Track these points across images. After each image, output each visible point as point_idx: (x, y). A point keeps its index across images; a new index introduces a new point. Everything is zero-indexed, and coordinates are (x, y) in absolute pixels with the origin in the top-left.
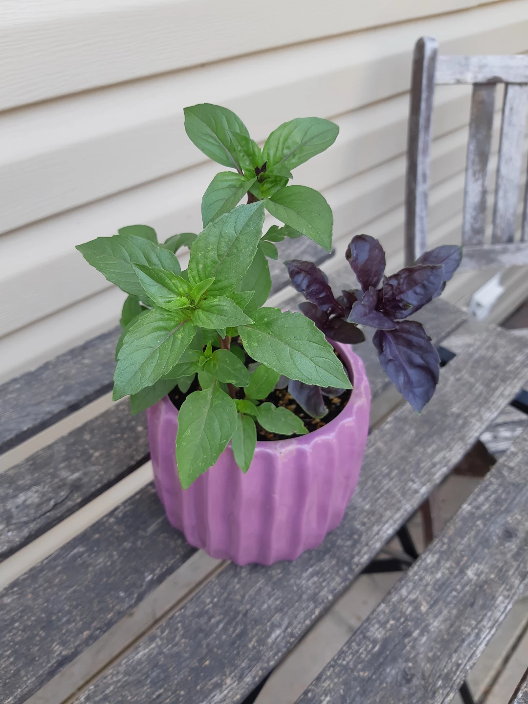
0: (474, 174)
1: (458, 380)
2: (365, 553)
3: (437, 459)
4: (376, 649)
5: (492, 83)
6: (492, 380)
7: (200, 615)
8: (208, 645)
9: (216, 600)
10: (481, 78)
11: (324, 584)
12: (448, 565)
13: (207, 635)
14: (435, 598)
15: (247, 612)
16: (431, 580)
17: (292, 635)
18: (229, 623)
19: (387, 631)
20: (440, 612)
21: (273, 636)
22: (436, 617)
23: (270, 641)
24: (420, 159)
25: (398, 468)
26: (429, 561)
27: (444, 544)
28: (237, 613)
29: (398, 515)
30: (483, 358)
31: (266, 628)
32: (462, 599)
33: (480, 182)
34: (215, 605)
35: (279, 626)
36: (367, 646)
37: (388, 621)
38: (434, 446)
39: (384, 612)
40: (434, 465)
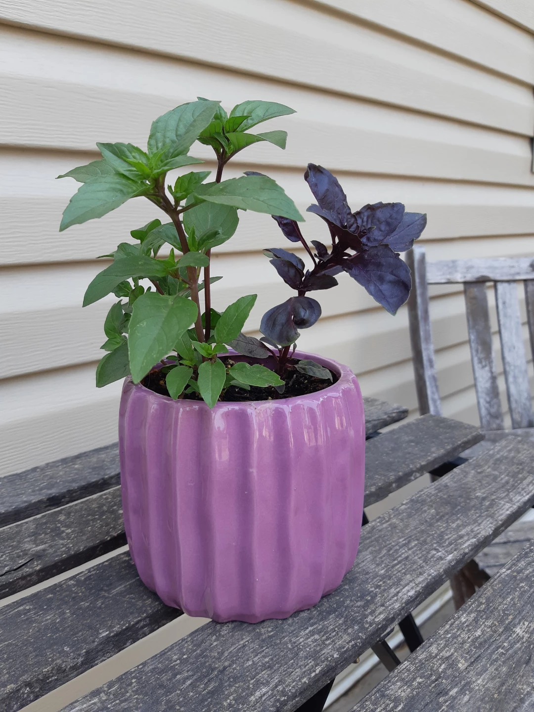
0: (480, 362)
1: (480, 473)
2: (380, 614)
3: (463, 532)
4: (400, 708)
5: (482, 281)
6: (519, 473)
7: (162, 672)
8: (168, 702)
9: (185, 657)
10: (470, 277)
11: (327, 642)
12: (489, 623)
13: (169, 691)
14: (476, 655)
15: (225, 668)
16: (469, 638)
17: (283, 693)
18: (200, 679)
19: (413, 690)
20: (485, 670)
21: (258, 694)
22: (479, 674)
23: (252, 698)
24: (423, 346)
25: (417, 540)
26: (463, 620)
27: (482, 603)
28: (213, 670)
29: (420, 579)
30: (506, 458)
31: (248, 686)
32: (512, 656)
33: (487, 368)
34: (183, 662)
35: (267, 683)
36: (388, 705)
37: (415, 679)
38: (459, 522)
39: (409, 670)
40: (461, 537)
